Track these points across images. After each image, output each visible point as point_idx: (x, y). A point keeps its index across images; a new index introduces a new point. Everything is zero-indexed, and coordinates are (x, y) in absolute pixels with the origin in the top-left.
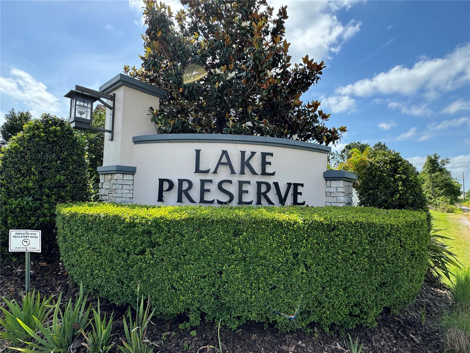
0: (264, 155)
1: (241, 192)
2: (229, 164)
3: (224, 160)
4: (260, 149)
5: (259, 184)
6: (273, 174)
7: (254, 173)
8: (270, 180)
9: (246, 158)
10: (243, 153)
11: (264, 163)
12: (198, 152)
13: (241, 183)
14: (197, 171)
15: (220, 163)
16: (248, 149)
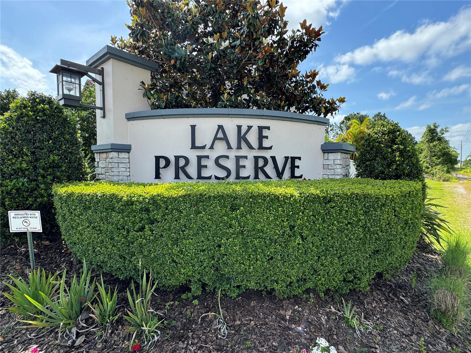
0: (261, 129)
1: (239, 167)
2: (225, 139)
3: (220, 135)
4: (256, 123)
5: (256, 158)
6: (270, 148)
7: (251, 147)
8: (268, 154)
9: (243, 132)
10: (239, 127)
11: (261, 138)
12: (193, 127)
13: (238, 158)
14: (194, 147)
15: (216, 138)
16: (245, 123)
